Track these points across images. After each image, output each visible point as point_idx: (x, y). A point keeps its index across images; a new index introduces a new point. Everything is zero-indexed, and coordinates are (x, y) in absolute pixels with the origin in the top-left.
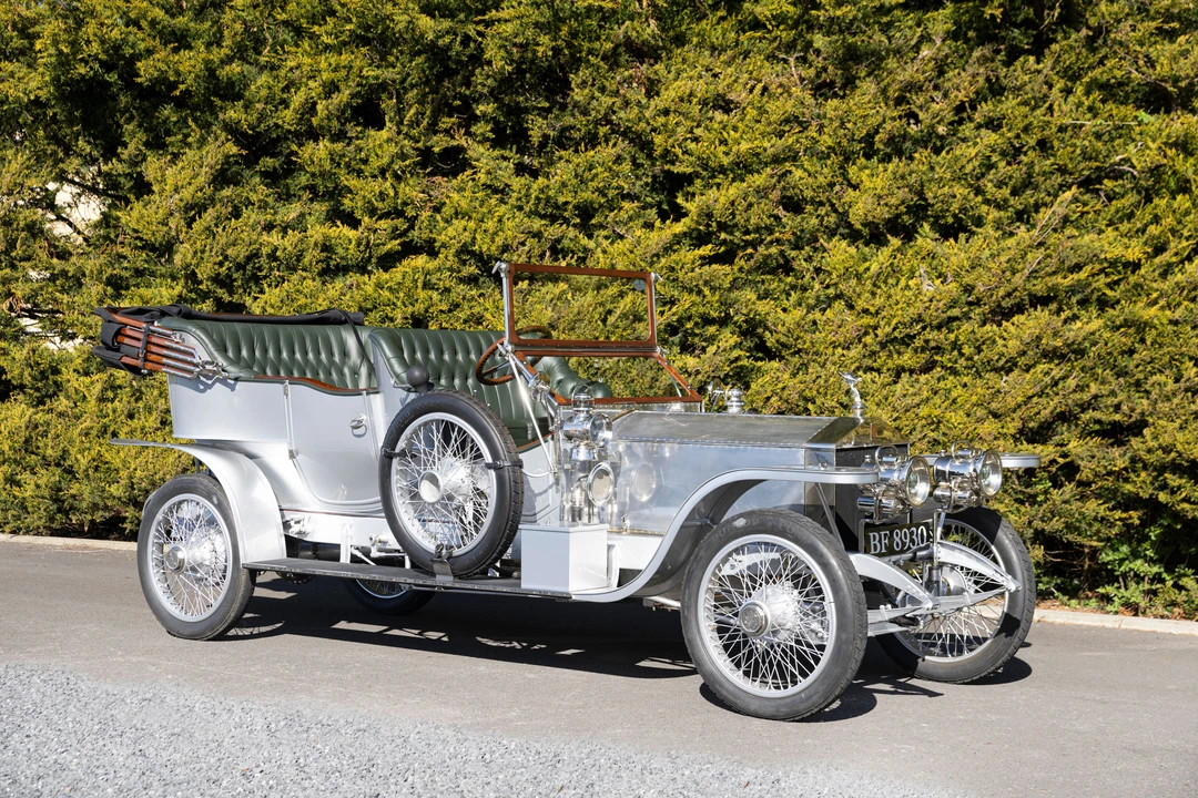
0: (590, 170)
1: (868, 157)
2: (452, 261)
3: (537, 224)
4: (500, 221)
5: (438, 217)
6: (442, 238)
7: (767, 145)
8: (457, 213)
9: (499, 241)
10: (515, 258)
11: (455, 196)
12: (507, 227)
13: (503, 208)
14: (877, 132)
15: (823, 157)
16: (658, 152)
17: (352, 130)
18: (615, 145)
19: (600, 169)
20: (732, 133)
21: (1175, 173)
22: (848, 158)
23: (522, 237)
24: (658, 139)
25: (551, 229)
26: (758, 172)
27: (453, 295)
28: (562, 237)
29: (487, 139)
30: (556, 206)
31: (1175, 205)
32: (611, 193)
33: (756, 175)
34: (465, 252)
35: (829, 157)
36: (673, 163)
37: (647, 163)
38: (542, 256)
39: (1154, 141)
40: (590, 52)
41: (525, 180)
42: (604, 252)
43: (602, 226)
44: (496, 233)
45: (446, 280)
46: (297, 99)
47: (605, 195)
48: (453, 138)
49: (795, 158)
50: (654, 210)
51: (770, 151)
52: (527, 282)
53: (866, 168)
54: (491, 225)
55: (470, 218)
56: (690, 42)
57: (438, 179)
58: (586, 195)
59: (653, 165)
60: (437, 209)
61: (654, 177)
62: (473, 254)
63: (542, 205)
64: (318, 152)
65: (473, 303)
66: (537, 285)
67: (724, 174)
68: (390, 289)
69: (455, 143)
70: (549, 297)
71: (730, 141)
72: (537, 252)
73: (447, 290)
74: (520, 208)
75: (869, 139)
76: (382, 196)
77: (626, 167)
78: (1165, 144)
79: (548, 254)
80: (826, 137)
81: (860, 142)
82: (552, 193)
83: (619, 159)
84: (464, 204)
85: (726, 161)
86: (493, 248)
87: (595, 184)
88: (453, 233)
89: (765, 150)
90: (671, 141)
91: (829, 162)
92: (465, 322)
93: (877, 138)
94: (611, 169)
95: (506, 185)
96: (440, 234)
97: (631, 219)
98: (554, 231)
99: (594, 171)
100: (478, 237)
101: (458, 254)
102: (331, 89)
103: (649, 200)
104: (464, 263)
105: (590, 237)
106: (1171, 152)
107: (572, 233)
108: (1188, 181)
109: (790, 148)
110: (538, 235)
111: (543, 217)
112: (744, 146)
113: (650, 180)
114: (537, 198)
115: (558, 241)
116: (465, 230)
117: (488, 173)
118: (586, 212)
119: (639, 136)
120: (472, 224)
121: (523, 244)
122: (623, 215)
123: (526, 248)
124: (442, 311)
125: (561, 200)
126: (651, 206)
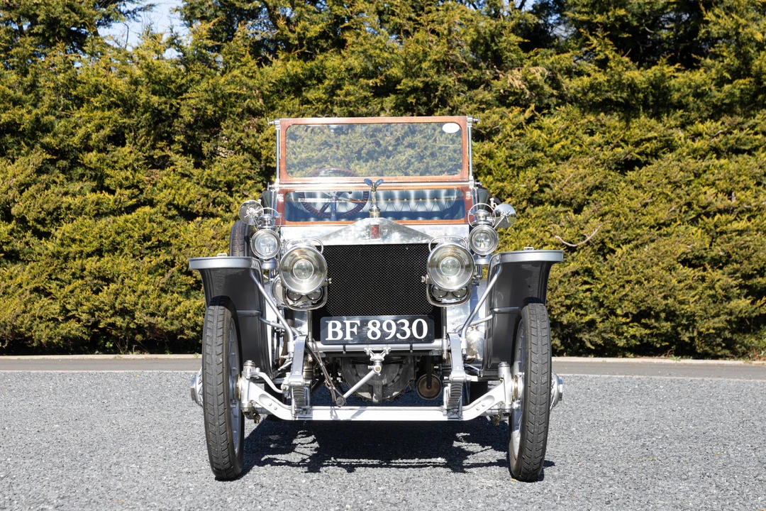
0: (231, 166)
1: (358, 160)
2: (164, 209)
3: (206, 191)
4: (188, 189)
5: (156, 188)
6: (158, 198)
7: (314, 154)
8: (165, 186)
9: (187, 199)
10: (196, 206)
11: (165, 178)
12: (191, 193)
13: (189, 184)
14: (362, 149)
15: (339, 160)
16: (264, 158)
17: (110, 147)
18: (243, 154)
19: (236, 166)
20: (298, 149)
21: (486, 166)
22: (350, 160)
23: (199, 197)
24: (264, 152)
25: (213, 193)
26: (310, 166)
27: (164, 225)
28: (218, 197)
29: (180, 152)
30: (216, 183)
31: (487, 180)
32: (242, 177)
33: (309, 168)
34: (170, 204)
35: (341, 160)
36: (270, 163)
37: (258, 163)
38: (208, 206)
39: (477, 153)
40: (231, 112)
41: (200, 170)
42: (239, 203)
43: (237, 192)
44: (186, 195)
45: (160, 218)
46: (81, 132)
47: (238, 177)
48: (163, 151)
49: (326, 161)
50: (261, 184)
51: (316, 157)
52: (200, 218)
53: (358, 164)
54: (183, 192)
55: (172, 188)
56: (277, 108)
57: (154, 171)
58: (230, 178)
59: (260, 163)
60: (154, 185)
61: (261, 169)
62: (174, 205)
63: (209, 182)
64: (92, 157)
65: (174, 228)
66: (205, 219)
67: (294, 167)
68: (131, 223)
69: (164, 154)
70: (212, 224)
71: (297, 153)
72: (206, 203)
73: (161, 223)
74: (198, 184)
75: (359, 152)
76: (127, 179)
77: (248, 164)
78: (482, 155)
79: (211, 204)
80: (340, 151)
81: (355, 153)
82: (214, 176)
83: (245, 161)
84: (169, 182)
85: (295, 162)
86: (184, 202)
87: (235, 172)
88: (163, 196)
89: (313, 157)
90: (270, 153)
91: (342, 162)
92: (170, 237)
93: (363, 152)
94: (241, 166)
95: (191, 173)
96: (156, 195)
97: (250, 188)
98: (213, 194)
99: (234, 166)
100: (177, 197)
101: (167, 205)
102: (100, 127)
103: (258, 179)
104: (169, 209)
105: (231, 196)
106: (484, 158)
107: (223, 195)
108: (491, 170)
109: (324, 156)
110: (206, 196)
111: (208, 187)
112: (304, 155)
113: (259, 170)
114: (207, 179)
115: (215, 199)
116: (170, 194)
117: (182, 167)
118: (229, 185)
119: (254, 150)
120: (173, 191)
121: (199, 200)
122: (248, 186)
123: (201, 202)
124: (158, 233)
125: (218, 179)
126: (259, 182)
